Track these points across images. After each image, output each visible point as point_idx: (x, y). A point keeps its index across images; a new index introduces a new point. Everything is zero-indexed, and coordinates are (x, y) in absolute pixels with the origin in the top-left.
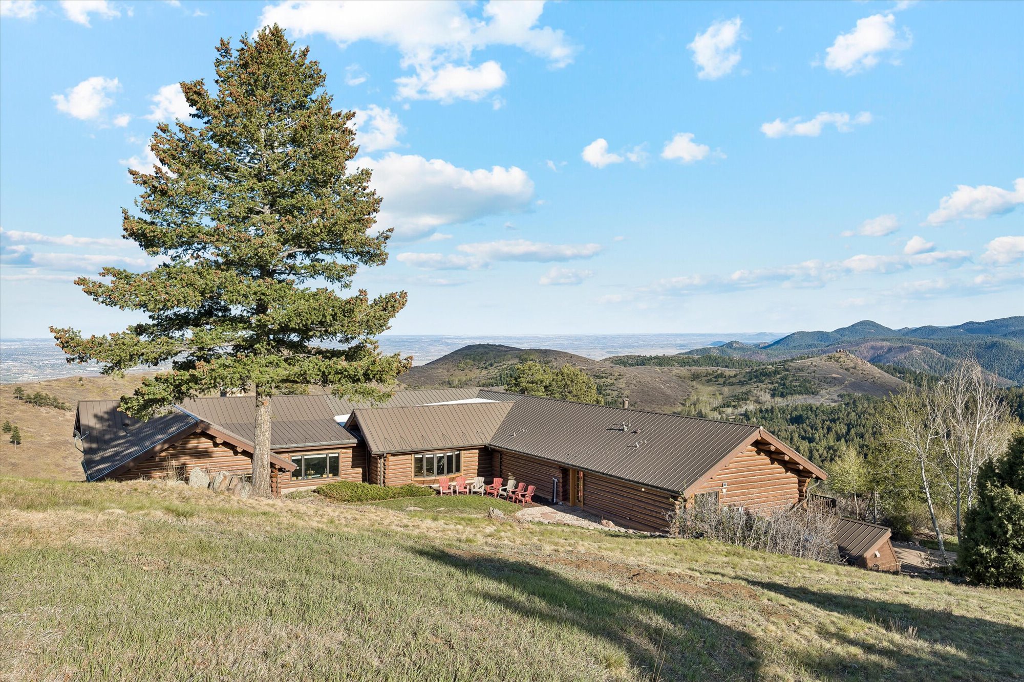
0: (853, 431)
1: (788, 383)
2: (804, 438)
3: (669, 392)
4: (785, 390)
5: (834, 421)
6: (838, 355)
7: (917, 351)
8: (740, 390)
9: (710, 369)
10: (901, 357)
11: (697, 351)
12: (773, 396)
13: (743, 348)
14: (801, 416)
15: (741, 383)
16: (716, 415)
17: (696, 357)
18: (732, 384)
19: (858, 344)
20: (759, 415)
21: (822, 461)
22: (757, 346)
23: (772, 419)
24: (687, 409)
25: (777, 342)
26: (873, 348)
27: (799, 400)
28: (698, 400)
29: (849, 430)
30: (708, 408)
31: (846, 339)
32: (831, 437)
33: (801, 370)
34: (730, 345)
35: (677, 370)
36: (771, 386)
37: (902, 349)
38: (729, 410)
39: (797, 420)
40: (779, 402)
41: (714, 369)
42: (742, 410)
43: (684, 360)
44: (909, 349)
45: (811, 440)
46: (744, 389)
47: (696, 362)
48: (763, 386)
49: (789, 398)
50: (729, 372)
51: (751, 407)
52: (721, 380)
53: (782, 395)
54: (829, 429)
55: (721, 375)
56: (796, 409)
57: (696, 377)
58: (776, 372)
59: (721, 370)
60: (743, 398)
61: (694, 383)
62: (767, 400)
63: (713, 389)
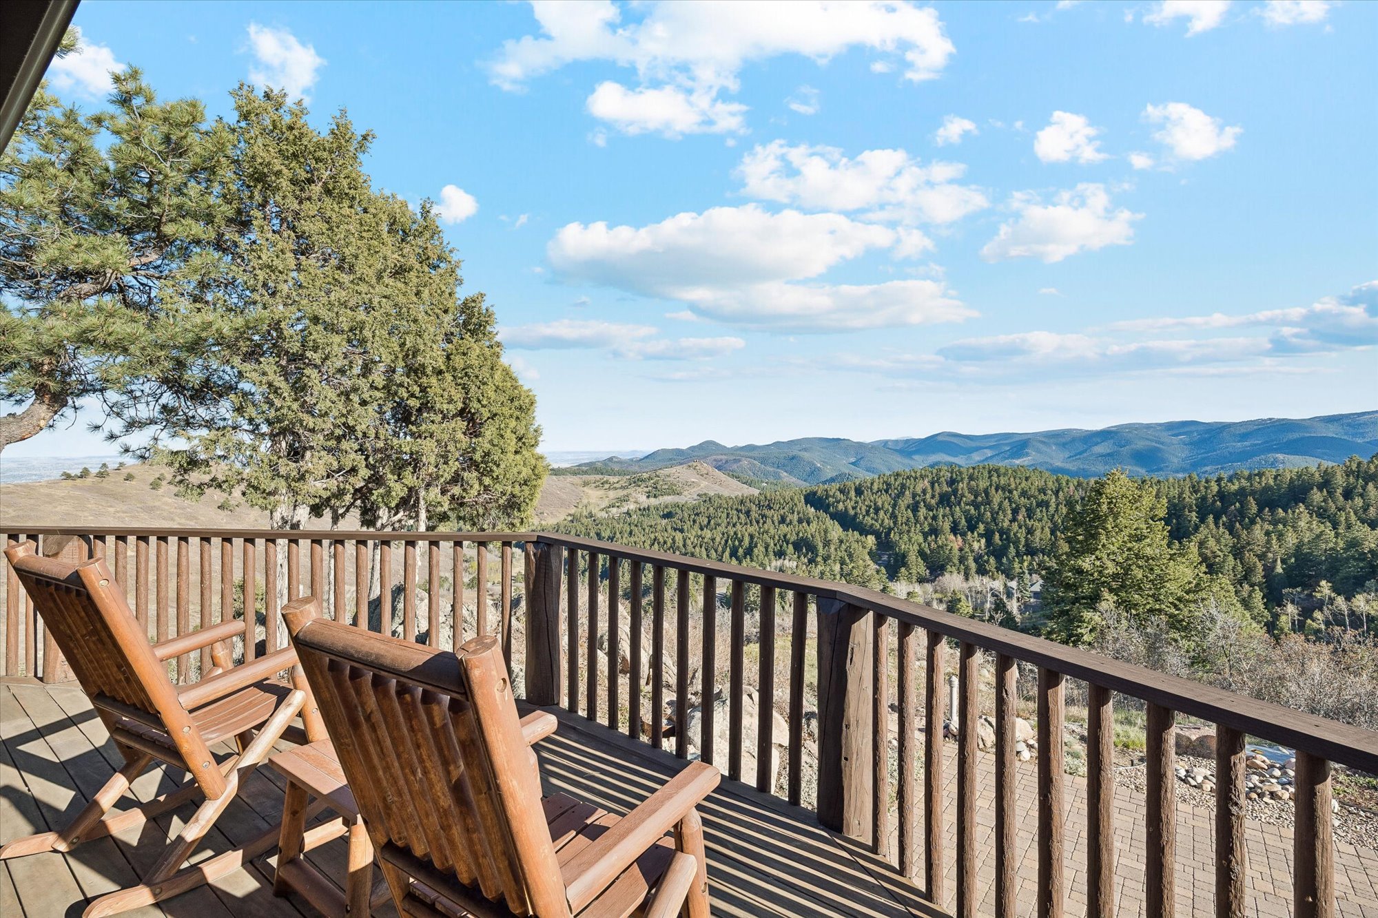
0: (712, 522)
1: (659, 487)
2: (675, 530)
3: (564, 497)
4: (657, 493)
5: (697, 514)
6: (695, 464)
7: (745, 462)
8: (621, 493)
9: (598, 477)
10: (735, 466)
11: (585, 465)
12: (648, 497)
13: (620, 462)
14: (670, 512)
15: (623, 488)
16: (604, 514)
17: (584, 468)
18: (616, 489)
19: (705, 457)
20: (639, 513)
21: (694, 547)
22: (632, 460)
23: (648, 516)
24: (580, 510)
25: (647, 457)
26: (715, 460)
27: (668, 499)
28: (589, 503)
29: (709, 522)
30: (597, 509)
31: (695, 454)
32: (697, 527)
33: (669, 476)
34: (611, 459)
35: (570, 478)
36: (647, 490)
37: (736, 461)
38: (614, 510)
39: (668, 515)
40: (653, 502)
41: (601, 476)
42: (625, 510)
43: (577, 471)
44: (740, 461)
45: (682, 531)
46: (625, 492)
47: (586, 473)
48: (639, 489)
49: (660, 498)
50: (613, 479)
51: (632, 507)
52: (607, 486)
53: (655, 496)
54: (694, 521)
55: (607, 482)
56: (666, 507)
57: (586, 484)
58: (650, 478)
59: (606, 478)
60: (624, 499)
61: (585, 489)
62: (644, 501)
63: (600, 493)
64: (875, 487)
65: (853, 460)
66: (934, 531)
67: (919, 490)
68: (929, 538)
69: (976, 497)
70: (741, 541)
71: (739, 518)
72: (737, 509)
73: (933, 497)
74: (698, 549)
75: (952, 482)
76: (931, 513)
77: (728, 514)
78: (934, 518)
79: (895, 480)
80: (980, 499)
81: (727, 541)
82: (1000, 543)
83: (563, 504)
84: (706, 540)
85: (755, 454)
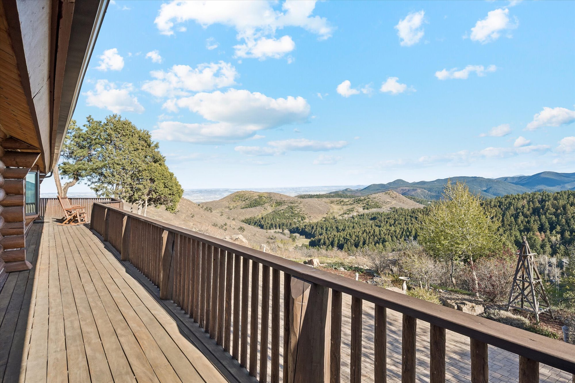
0: (397, 222)
1: (369, 204)
2: (377, 226)
3: (321, 209)
4: (368, 207)
5: (389, 218)
6: (389, 192)
7: (419, 191)
8: (350, 207)
9: (338, 199)
10: (413, 193)
11: (333, 192)
12: (364, 209)
13: (351, 191)
14: (375, 217)
15: (351, 204)
16: (341, 218)
17: (332, 194)
18: (347, 205)
19: (396, 188)
20: (358, 217)
21: (385, 235)
22: (357, 190)
23: (363, 219)
24: (329, 215)
25: (365, 189)
26: (402, 190)
27: (374, 210)
28: (333, 212)
29: (395, 222)
30: (337, 215)
31: (391, 186)
32: (388, 225)
33: (375, 198)
34: (346, 190)
35: (325, 200)
36: (363, 205)
37: (414, 190)
38: (346, 216)
39: (374, 219)
40: (366, 211)
41: (340, 198)
42: (351, 215)
43: (328, 196)
44: (416, 190)
45: (380, 227)
46: (352, 207)
47: (333, 197)
48: (359, 205)
49: (370, 209)
50: (346, 200)
51: (355, 214)
52: (342, 203)
53: (367, 209)
54: (387, 222)
55: (342, 201)
56: (373, 214)
57: (332, 202)
58: (365, 199)
59: (342, 199)
60: (351, 210)
61: (332, 205)
62: (361, 211)
63: (339, 207)
64: (493, 204)
65: (485, 189)
66: (528, 230)
67: (520, 206)
68: (523, 233)
69: (557, 210)
70: (410, 233)
71: (411, 220)
72: (410, 216)
73: (529, 210)
74: (386, 236)
75: (542, 201)
76: (526, 220)
77: (405, 218)
78: (528, 222)
79: (506, 200)
80: (559, 211)
81: (403, 232)
82: (569, 237)
83: (321, 212)
84: (391, 232)
85: (425, 186)
